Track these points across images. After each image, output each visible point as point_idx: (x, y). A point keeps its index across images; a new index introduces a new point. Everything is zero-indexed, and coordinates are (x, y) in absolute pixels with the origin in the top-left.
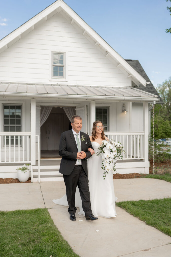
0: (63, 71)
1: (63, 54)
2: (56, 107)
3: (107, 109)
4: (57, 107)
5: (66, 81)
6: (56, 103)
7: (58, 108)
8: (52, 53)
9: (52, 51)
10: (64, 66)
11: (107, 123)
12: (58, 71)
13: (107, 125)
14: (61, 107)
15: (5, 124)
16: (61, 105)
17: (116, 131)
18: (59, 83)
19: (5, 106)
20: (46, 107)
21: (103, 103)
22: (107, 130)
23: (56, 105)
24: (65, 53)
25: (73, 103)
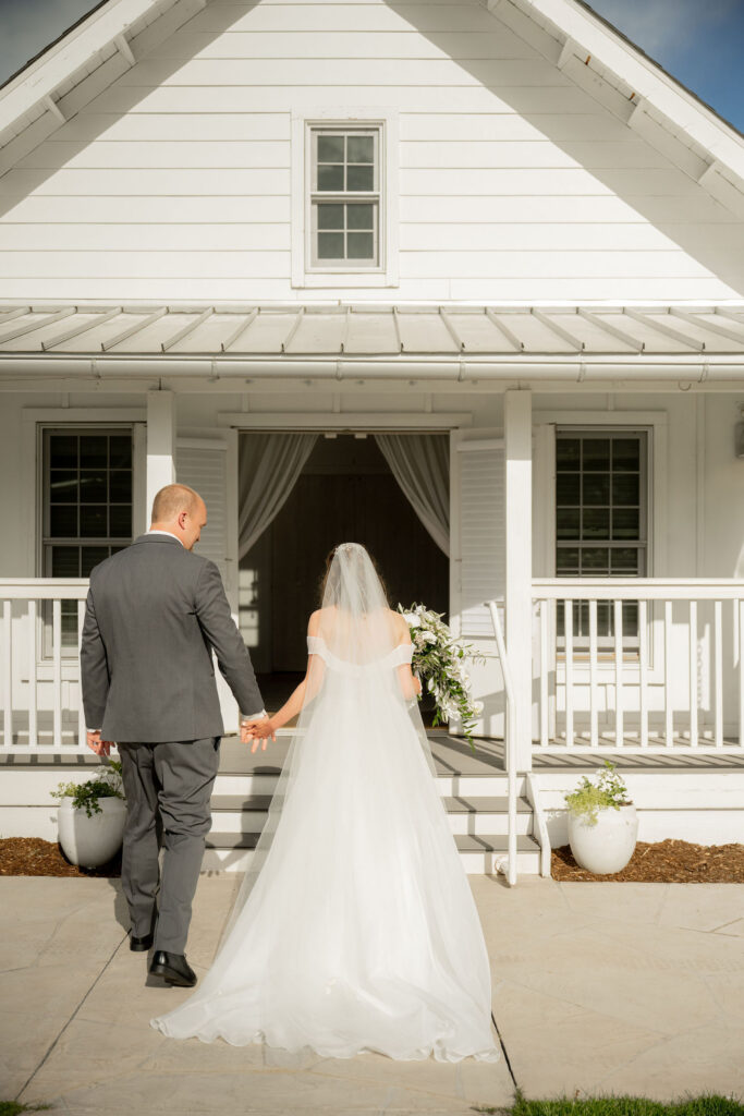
0: (374, 231)
1: (369, 134)
2: (334, 436)
3: (638, 441)
4: (338, 435)
5: (391, 287)
6: (332, 412)
7: (346, 439)
8: (309, 128)
9: (311, 116)
10: (377, 202)
11: (636, 527)
12: (346, 231)
13: (636, 538)
14: (364, 436)
15: (53, 534)
16: (361, 424)
17: (697, 576)
18: (349, 298)
19: (55, 434)
20: (279, 436)
21: (611, 407)
22: (640, 569)
23: (332, 424)
24: (382, 123)
25: (429, 408)
